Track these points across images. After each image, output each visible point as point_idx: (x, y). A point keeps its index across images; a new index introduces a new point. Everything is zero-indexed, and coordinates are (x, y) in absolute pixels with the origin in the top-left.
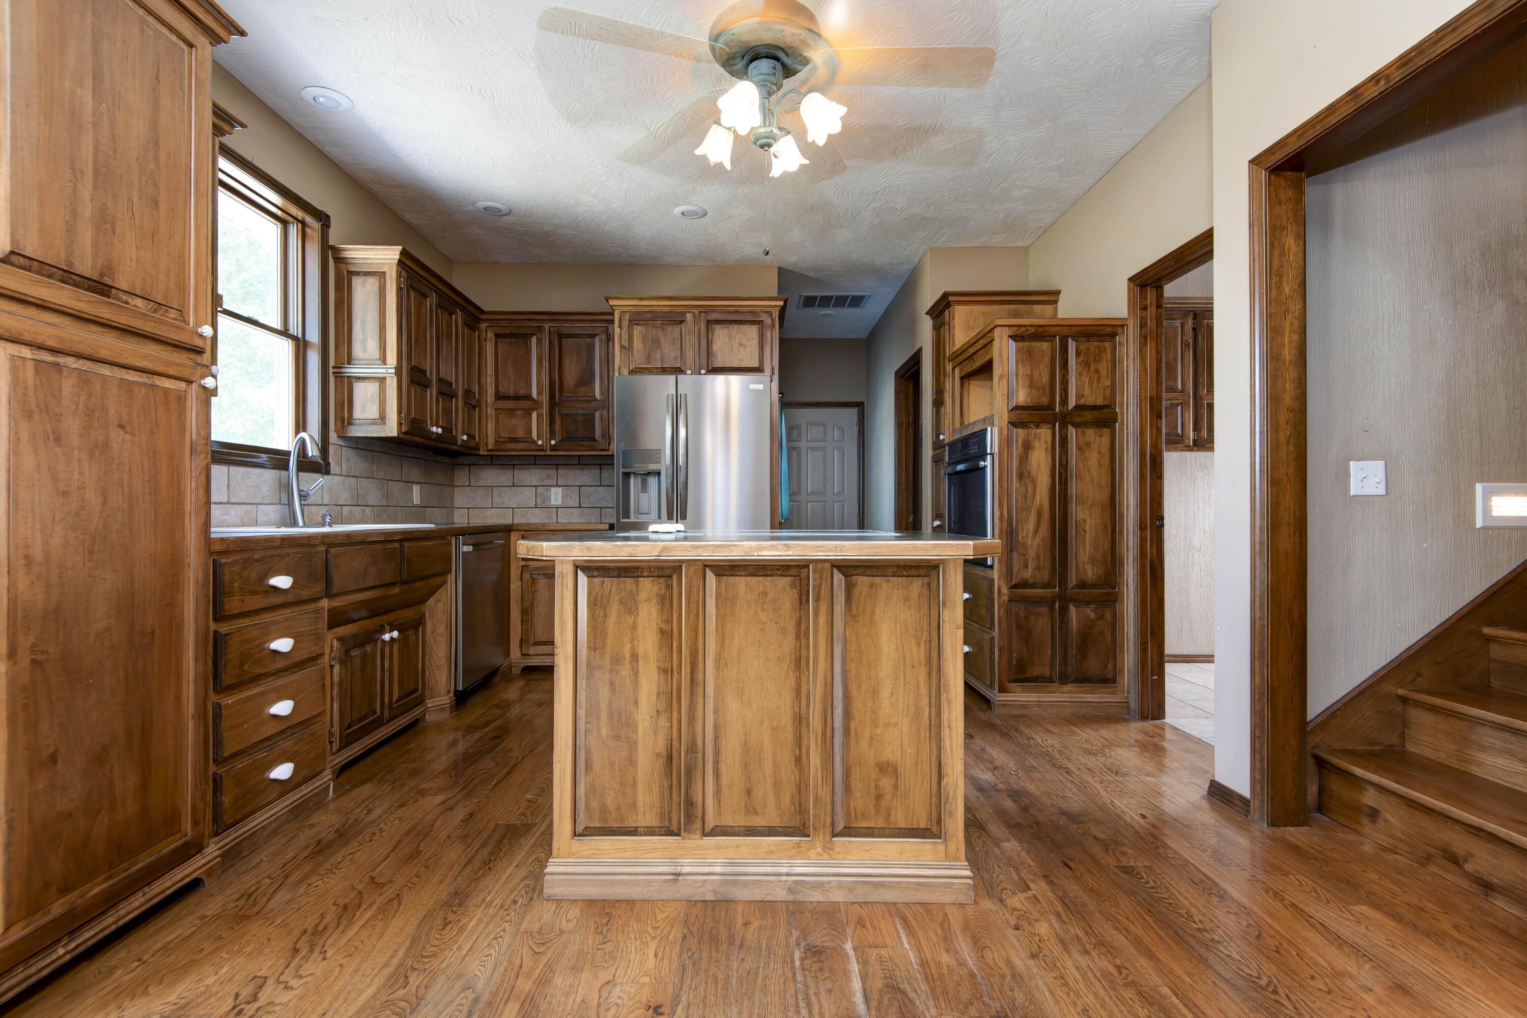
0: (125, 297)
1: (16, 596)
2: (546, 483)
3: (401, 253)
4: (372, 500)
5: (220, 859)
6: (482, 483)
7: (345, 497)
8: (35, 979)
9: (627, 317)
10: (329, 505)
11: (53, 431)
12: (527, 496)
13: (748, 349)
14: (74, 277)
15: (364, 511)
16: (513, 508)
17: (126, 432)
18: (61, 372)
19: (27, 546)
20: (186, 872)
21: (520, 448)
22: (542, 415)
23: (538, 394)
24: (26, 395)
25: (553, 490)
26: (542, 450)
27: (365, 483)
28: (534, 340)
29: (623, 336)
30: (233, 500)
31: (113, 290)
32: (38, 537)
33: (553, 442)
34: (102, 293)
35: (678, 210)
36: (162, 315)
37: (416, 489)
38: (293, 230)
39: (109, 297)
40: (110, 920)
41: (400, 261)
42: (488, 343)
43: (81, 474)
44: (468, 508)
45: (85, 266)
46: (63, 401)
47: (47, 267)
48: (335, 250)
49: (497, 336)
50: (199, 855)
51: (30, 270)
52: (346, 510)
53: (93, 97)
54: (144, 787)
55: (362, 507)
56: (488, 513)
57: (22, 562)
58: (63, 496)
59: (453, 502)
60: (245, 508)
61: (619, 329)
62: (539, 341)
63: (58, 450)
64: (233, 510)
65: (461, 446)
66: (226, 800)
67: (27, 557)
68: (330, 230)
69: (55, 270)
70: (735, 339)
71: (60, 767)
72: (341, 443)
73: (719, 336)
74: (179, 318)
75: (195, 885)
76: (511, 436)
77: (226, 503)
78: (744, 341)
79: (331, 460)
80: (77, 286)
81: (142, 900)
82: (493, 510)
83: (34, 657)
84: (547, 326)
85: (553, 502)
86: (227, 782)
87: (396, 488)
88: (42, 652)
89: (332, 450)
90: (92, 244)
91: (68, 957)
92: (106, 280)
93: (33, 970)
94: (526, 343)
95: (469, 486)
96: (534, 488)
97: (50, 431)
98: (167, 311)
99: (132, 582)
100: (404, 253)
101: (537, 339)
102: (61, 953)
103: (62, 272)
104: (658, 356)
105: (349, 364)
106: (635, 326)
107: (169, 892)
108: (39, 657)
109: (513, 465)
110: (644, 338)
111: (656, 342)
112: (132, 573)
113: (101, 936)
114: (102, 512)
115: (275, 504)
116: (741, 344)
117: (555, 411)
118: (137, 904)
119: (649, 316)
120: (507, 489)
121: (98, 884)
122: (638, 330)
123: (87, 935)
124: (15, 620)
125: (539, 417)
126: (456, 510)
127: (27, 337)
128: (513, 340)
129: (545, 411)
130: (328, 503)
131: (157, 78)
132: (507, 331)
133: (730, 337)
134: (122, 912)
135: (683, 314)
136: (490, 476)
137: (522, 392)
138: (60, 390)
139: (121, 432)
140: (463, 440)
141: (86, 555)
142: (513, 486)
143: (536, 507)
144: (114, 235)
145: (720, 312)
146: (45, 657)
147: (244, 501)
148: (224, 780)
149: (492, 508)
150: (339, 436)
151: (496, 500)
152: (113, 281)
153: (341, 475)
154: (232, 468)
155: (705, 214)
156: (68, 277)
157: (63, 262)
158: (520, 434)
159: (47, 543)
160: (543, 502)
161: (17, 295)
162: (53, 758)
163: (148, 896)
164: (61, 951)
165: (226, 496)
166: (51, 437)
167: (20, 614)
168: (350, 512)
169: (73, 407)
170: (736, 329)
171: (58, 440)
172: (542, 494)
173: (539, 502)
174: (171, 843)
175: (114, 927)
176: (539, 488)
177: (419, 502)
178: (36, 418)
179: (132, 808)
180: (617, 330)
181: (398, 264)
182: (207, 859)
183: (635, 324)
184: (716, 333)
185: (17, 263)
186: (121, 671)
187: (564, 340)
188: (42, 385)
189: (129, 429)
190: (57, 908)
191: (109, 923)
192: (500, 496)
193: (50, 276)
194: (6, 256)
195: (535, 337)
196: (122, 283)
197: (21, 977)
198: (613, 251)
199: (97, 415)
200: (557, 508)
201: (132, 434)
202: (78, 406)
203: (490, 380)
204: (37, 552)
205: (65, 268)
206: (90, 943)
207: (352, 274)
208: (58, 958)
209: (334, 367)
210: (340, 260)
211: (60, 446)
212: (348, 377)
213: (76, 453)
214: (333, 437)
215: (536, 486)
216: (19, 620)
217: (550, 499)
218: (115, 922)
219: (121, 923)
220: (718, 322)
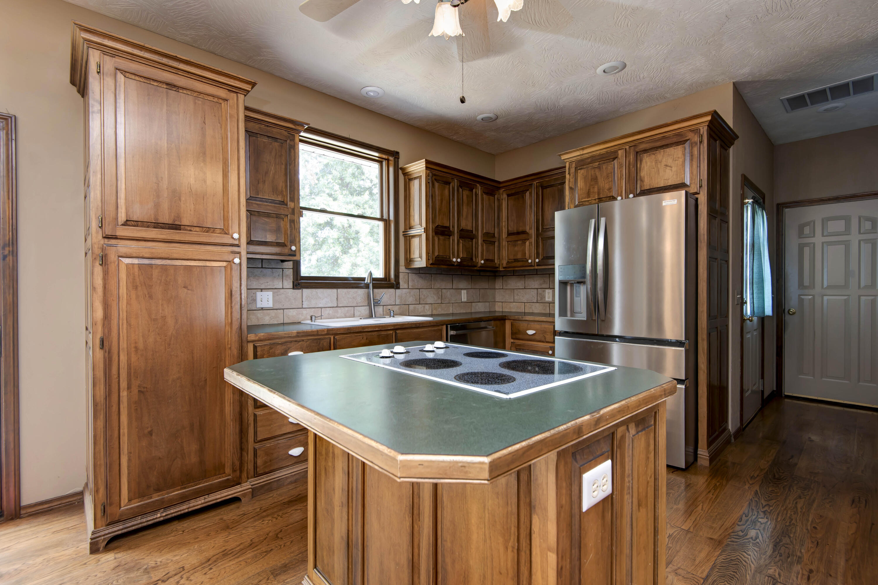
0: (189, 228)
1: (131, 364)
2: (544, 286)
3: (426, 163)
4: (430, 300)
5: (251, 490)
6: (509, 287)
7: (410, 300)
8: (145, 524)
9: (574, 165)
10: (400, 305)
11: (148, 293)
12: (530, 295)
13: (674, 169)
14: (160, 225)
15: (424, 307)
16: (525, 303)
17: (188, 290)
18: (152, 267)
19: (136, 343)
20: (230, 493)
21: (519, 265)
22: (532, 242)
23: (530, 229)
24: (134, 279)
25: (547, 291)
26: (532, 266)
27: (425, 292)
28: (528, 194)
29: (571, 180)
30: (339, 305)
31: (182, 226)
32: (141, 339)
33: (537, 260)
34: (176, 229)
35: (600, 70)
36: (212, 233)
37: (464, 293)
38: (384, 163)
39: (180, 230)
40: (185, 507)
41: (426, 167)
42: (503, 201)
43: (163, 310)
44: (502, 302)
45: (166, 219)
46: (153, 280)
47: (145, 223)
48: (403, 169)
49: (508, 195)
50: (239, 486)
51: (137, 226)
52: (411, 307)
53: (167, 143)
54: (201, 450)
55: (423, 305)
56: (512, 305)
57: (133, 349)
58: (154, 321)
59: (494, 298)
60: (346, 309)
61: (568, 175)
62: (531, 194)
63: (151, 301)
64: (339, 310)
65: (480, 267)
66: (259, 462)
67: (136, 348)
68: (399, 160)
69: (149, 223)
70: (661, 162)
71: (154, 437)
72: (408, 271)
73: (646, 162)
74: (222, 232)
75: (235, 500)
76: (515, 258)
77: (336, 307)
78: (670, 162)
79: (401, 281)
80: (163, 228)
81: (203, 501)
82: (514, 303)
83: (139, 389)
84: (535, 183)
85: (547, 299)
86: (259, 453)
87: (448, 293)
88: (144, 388)
89: (401, 276)
90: (168, 208)
91: (162, 519)
92: (177, 223)
93: (145, 520)
94: (523, 197)
95: (503, 289)
96: (536, 290)
97: (146, 293)
98: (214, 231)
99: (193, 357)
100: (428, 162)
101: (529, 193)
102: (159, 516)
103: (153, 224)
104: (596, 190)
105: (409, 229)
106: (579, 171)
107: (219, 501)
108: (142, 390)
109: (525, 275)
110: (585, 178)
111: (595, 179)
112: (193, 353)
113: (179, 513)
114: (175, 326)
115: (366, 306)
116: (666, 166)
117: (539, 239)
118: (200, 502)
119: (589, 160)
120: (521, 290)
121: (178, 490)
122: (581, 173)
123: (172, 511)
124: (131, 374)
125: (530, 243)
126: (496, 303)
127: (134, 255)
128: (516, 196)
129: (533, 240)
130: (399, 304)
131: (204, 123)
132: (513, 191)
133: (656, 162)
134: (192, 505)
135: (616, 152)
136: (514, 283)
137: (521, 229)
138: (152, 275)
139: (186, 290)
140: (481, 263)
141: (166, 345)
142: (525, 288)
143: (537, 303)
144: (181, 202)
145: (648, 142)
146: (145, 389)
147: (346, 305)
148: (258, 451)
149: (514, 302)
150: (406, 268)
151: (516, 298)
152: (181, 222)
153: (408, 288)
154: (339, 290)
155: (625, 66)
156: (157, 225)
157: (153, 219)
158: (519, 256)
159: (146, 341)
160: (542, 299)
161: (131, 238)
162: (151, 433)
163: (206, 500)
164: (159, 515)
165: (336, 303)
166: (147, 296)
167: (132, 371)
168: (415, 308)
169: (159, 281)
170: (662, 153)
171: (151, 297)
172: (540, 294)
173: (539, 299)
174: (220, 478)
175: (187, 510)
176: (539, 290)
177: (466, 300)
178: (139, 288)
179: (194, 459)
180: (567, 176)
181: (426, 169)
182: (243, 489)
183: (579, 169)
184: (644, 161)
185: (131, 224)
186: (187, 397)
187: (545, 190)
188: (142, 274)
189: (189, 287)
190: (156, 497)
191: (184, 508)
192: (518, 295)
193: (148, 227)
194: (125, 222)
195: (528, 192)
196: (185, 221)
197: (139, 521)
198: (579, 118)
199: (172, 283)
200: (550, 303)
201: (192, 290)
202: (161, 281)
203: (504, 224)
204: (141, 346)
205: (154, 222)
206: (173, 515)
207: (411, 180)
208: (156, 518)
209: (403, 232)
210: (405, 174)
211: (152, 299)
212: (409, 236)
213: (160, 301)
214: (402, 269)
215: (537, 289)
216: (132, 374)
217: (545, 297)
218: (188, 508)
219: (190, 510)
220: (645, 151)
